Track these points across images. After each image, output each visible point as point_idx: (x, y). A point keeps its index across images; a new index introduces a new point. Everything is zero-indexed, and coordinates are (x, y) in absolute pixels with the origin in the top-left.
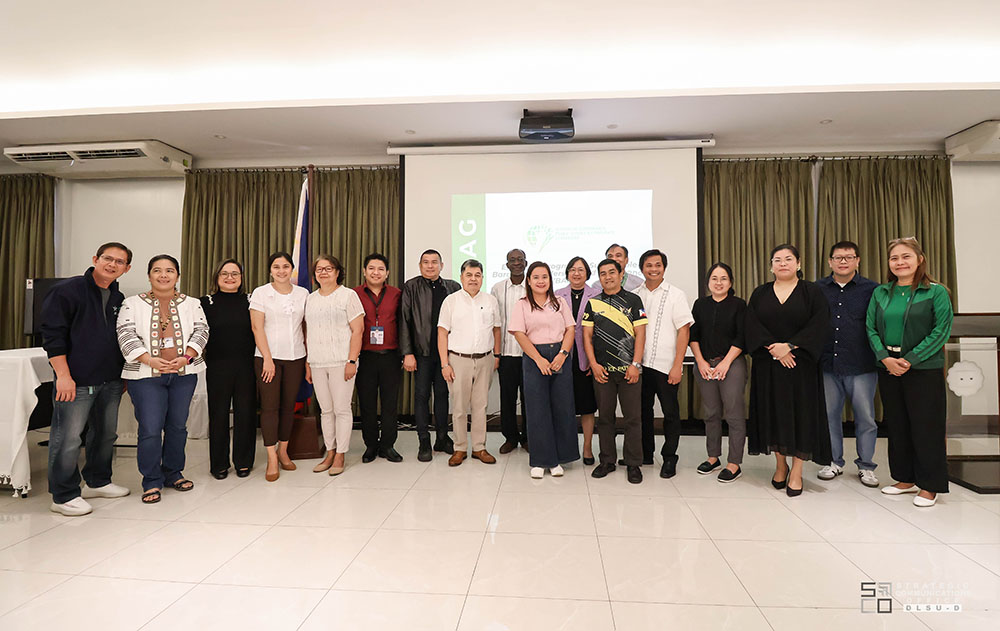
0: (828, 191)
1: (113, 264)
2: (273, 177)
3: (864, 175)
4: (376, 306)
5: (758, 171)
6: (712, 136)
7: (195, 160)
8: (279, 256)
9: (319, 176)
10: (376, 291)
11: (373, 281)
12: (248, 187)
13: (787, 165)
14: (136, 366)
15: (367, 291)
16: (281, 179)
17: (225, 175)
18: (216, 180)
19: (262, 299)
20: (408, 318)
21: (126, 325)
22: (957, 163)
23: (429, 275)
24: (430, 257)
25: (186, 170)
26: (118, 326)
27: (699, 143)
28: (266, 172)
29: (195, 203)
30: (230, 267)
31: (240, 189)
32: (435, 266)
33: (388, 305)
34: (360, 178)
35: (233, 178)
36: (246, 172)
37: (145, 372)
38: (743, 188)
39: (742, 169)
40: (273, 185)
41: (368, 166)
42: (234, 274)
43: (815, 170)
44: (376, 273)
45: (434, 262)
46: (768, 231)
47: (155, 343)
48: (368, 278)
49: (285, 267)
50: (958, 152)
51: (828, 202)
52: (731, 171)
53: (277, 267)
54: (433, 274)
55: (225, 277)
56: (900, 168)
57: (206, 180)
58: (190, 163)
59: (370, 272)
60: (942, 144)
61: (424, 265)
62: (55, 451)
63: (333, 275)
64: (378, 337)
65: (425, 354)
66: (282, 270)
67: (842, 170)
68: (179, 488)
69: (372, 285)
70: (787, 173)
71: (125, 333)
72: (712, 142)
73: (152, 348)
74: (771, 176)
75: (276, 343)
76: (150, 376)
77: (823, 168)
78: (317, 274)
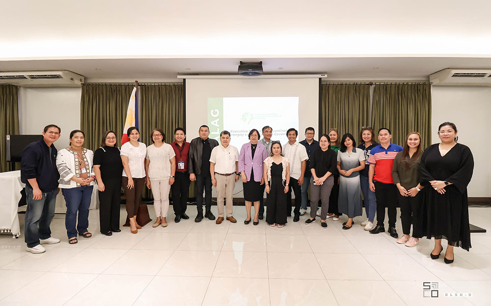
0: (377, 98)
1: (54, 134)
2: (123, 87)
3: (393, 92)
4: (181, 152)
5: (346, 89)
6: (326, 73)
7: (86, 78)
8: (134, 129)
9: (145, 88)
10: (181, 145)
11: (178, 140)
12: (112, 92)
13: (359, 86)
14: (68, 183)
15: (177, 145)
16: (127, 88)
17: (100, 86)
18: (96, 89)
19: (126, 150)
20: (192, 157)
21: (62, 164)
22: (433, 86)
23: (203, 137)
24: (204, 129)
25: (82, 84)
26: (57, 164)
27: (320, 76)
28: (120, 85)
29: (86, 99)
30: (111, 135)
31: (108, 93)
32: (206, 133)
33: (185, 151)
34: (165, 89)
35: (104, 87)
36: (111, 85)
37: (73, 185)
38: (339, 97)
39: (339, 88)
40: (124, 92)
41: (168, 83)
42: (113, 138)
43: (372, 88)
44: (180, 136)
45: (206, 131)
46: (350, 116)
47: (77, 172)
48: (177, 139)
49: (137, 134)
50: (435, 81)
51: (377, 103)
52: (334, 88)
53: (133, 134)
54: (205, 137)
55: (108, 139)
56: (409, 88)
57: (91, 89)
58: (83, 80)
59: (177, 136)
60: (428, 77)
61: (201, 132)
62: (28, 223)
63: (161, 137)
64: (182, 166)
65: (199, 174)
66: (135, 136)
67: (384, 89)
68: (85, 236)
69: (178, 142)
70: (359, 89)
71: (62, 167)
72: (326, 76)
73: (76, 174)
74: (352, 91)
75: (133, 170)
76: (76, 187)
77: (375, 88)
78: (153, 138)
